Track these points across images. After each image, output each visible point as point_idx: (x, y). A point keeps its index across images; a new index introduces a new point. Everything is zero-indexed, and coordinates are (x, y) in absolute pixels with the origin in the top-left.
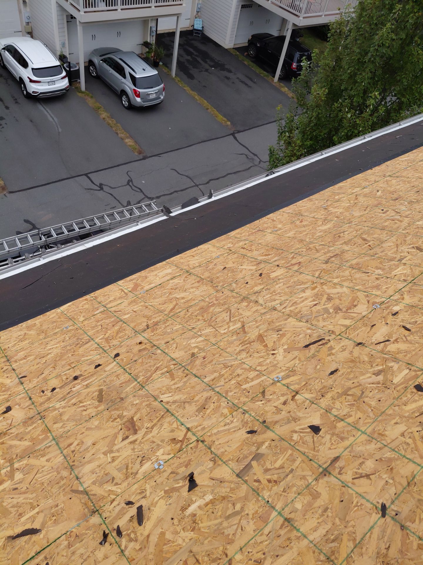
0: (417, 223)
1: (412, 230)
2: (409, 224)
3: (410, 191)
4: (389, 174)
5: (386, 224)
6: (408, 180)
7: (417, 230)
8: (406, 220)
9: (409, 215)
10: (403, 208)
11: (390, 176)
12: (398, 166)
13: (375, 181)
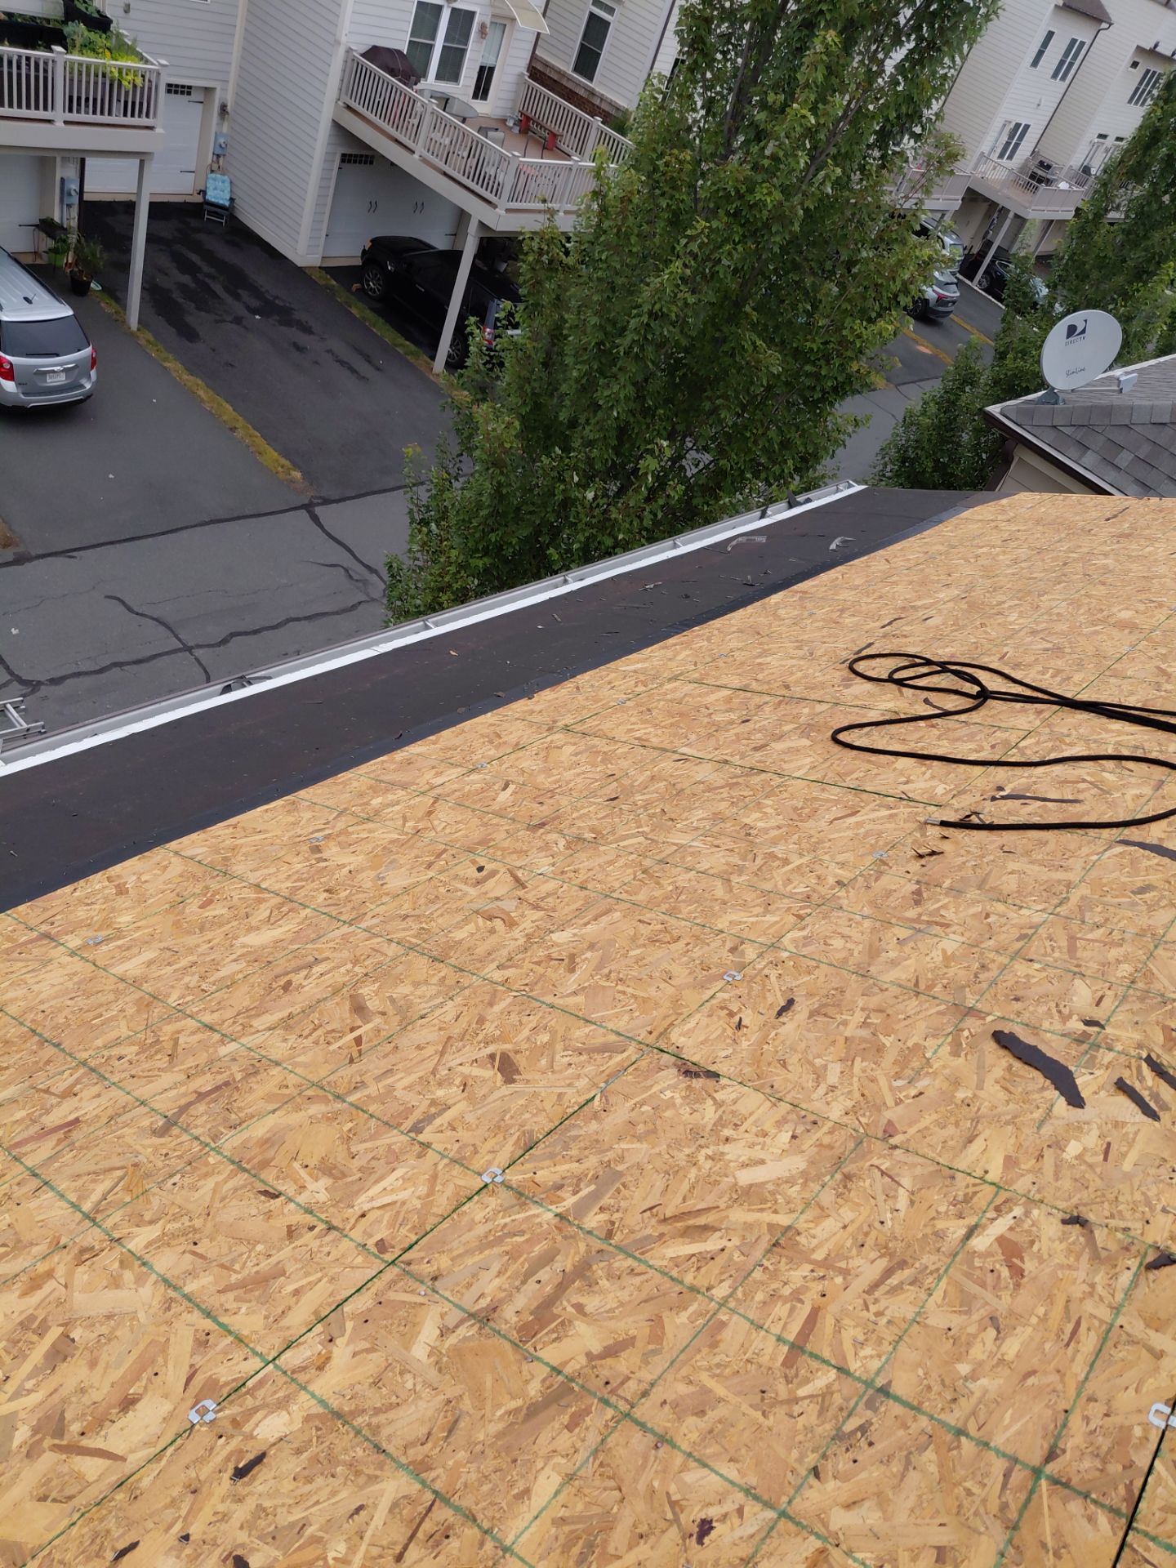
0: (556, 937)
1: (527, 965)
2: (529, 937)
3: (594, 794)
4: (568, 720)
5: (459, 935)
6: (606, 749)
7: (540, 970)
8: (530, 919)
9: (548, 895)
10: (544, 865)
11: (567, 729)
12: (605, 692)
13: (517, 744)
